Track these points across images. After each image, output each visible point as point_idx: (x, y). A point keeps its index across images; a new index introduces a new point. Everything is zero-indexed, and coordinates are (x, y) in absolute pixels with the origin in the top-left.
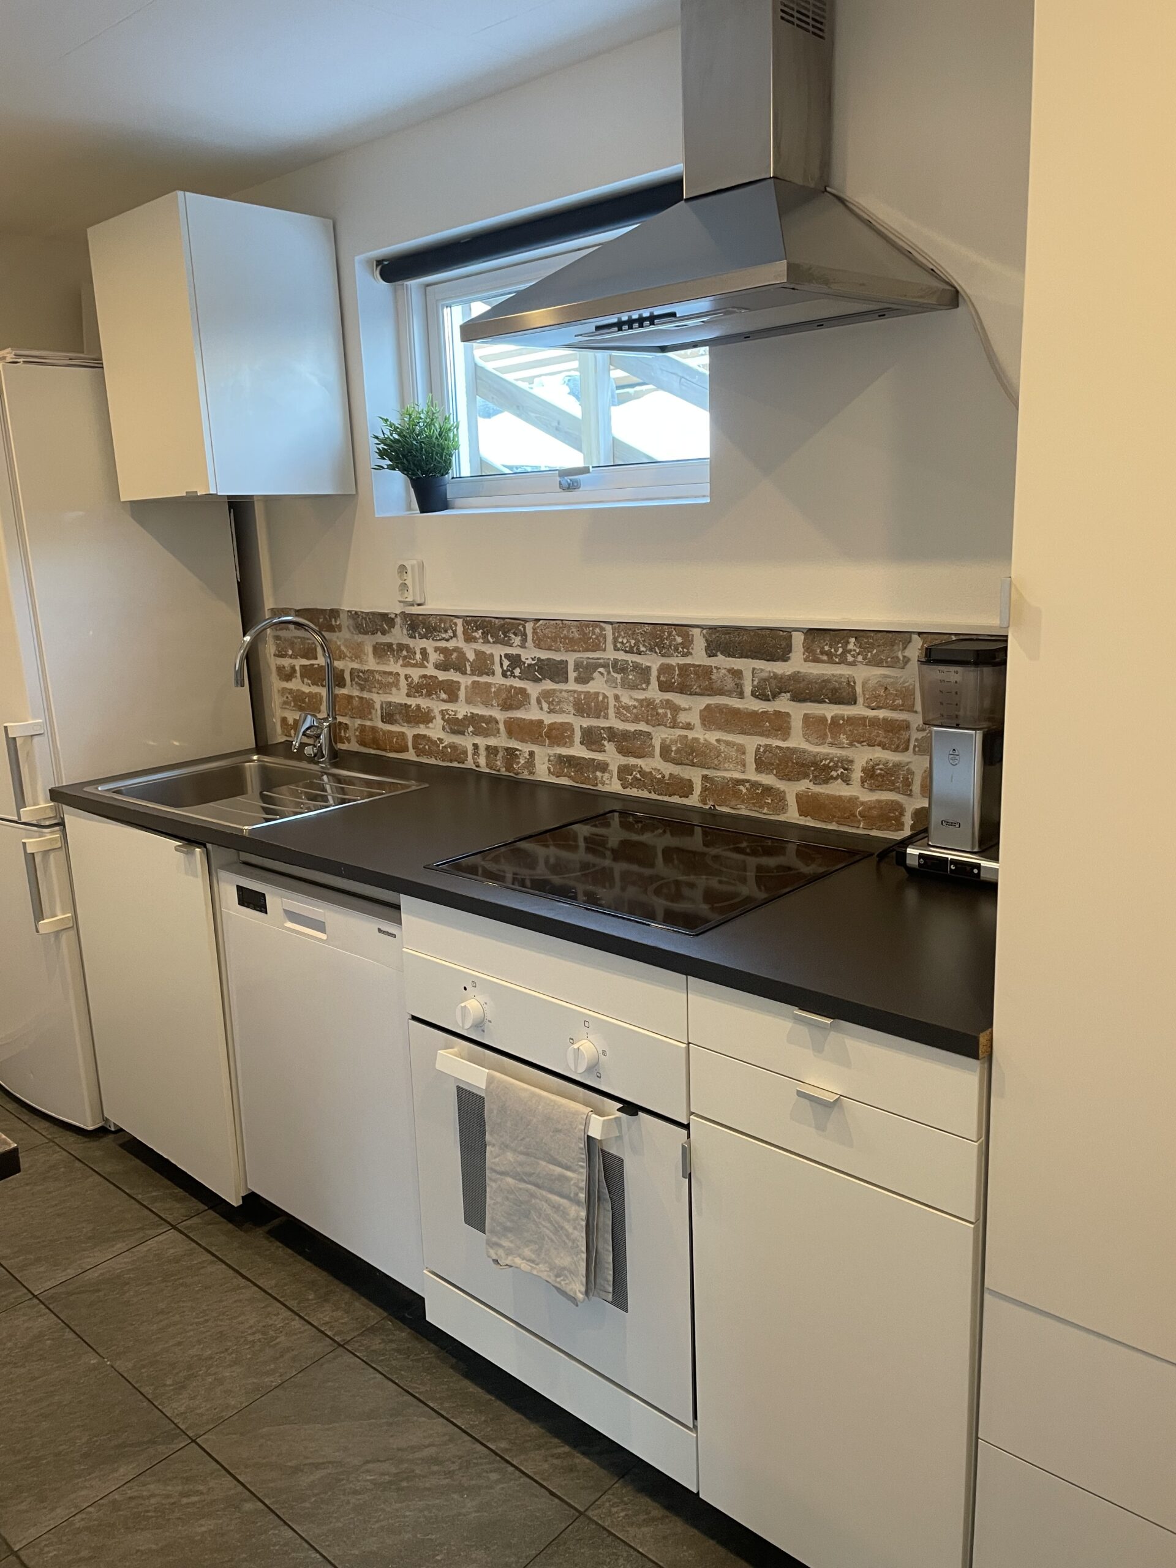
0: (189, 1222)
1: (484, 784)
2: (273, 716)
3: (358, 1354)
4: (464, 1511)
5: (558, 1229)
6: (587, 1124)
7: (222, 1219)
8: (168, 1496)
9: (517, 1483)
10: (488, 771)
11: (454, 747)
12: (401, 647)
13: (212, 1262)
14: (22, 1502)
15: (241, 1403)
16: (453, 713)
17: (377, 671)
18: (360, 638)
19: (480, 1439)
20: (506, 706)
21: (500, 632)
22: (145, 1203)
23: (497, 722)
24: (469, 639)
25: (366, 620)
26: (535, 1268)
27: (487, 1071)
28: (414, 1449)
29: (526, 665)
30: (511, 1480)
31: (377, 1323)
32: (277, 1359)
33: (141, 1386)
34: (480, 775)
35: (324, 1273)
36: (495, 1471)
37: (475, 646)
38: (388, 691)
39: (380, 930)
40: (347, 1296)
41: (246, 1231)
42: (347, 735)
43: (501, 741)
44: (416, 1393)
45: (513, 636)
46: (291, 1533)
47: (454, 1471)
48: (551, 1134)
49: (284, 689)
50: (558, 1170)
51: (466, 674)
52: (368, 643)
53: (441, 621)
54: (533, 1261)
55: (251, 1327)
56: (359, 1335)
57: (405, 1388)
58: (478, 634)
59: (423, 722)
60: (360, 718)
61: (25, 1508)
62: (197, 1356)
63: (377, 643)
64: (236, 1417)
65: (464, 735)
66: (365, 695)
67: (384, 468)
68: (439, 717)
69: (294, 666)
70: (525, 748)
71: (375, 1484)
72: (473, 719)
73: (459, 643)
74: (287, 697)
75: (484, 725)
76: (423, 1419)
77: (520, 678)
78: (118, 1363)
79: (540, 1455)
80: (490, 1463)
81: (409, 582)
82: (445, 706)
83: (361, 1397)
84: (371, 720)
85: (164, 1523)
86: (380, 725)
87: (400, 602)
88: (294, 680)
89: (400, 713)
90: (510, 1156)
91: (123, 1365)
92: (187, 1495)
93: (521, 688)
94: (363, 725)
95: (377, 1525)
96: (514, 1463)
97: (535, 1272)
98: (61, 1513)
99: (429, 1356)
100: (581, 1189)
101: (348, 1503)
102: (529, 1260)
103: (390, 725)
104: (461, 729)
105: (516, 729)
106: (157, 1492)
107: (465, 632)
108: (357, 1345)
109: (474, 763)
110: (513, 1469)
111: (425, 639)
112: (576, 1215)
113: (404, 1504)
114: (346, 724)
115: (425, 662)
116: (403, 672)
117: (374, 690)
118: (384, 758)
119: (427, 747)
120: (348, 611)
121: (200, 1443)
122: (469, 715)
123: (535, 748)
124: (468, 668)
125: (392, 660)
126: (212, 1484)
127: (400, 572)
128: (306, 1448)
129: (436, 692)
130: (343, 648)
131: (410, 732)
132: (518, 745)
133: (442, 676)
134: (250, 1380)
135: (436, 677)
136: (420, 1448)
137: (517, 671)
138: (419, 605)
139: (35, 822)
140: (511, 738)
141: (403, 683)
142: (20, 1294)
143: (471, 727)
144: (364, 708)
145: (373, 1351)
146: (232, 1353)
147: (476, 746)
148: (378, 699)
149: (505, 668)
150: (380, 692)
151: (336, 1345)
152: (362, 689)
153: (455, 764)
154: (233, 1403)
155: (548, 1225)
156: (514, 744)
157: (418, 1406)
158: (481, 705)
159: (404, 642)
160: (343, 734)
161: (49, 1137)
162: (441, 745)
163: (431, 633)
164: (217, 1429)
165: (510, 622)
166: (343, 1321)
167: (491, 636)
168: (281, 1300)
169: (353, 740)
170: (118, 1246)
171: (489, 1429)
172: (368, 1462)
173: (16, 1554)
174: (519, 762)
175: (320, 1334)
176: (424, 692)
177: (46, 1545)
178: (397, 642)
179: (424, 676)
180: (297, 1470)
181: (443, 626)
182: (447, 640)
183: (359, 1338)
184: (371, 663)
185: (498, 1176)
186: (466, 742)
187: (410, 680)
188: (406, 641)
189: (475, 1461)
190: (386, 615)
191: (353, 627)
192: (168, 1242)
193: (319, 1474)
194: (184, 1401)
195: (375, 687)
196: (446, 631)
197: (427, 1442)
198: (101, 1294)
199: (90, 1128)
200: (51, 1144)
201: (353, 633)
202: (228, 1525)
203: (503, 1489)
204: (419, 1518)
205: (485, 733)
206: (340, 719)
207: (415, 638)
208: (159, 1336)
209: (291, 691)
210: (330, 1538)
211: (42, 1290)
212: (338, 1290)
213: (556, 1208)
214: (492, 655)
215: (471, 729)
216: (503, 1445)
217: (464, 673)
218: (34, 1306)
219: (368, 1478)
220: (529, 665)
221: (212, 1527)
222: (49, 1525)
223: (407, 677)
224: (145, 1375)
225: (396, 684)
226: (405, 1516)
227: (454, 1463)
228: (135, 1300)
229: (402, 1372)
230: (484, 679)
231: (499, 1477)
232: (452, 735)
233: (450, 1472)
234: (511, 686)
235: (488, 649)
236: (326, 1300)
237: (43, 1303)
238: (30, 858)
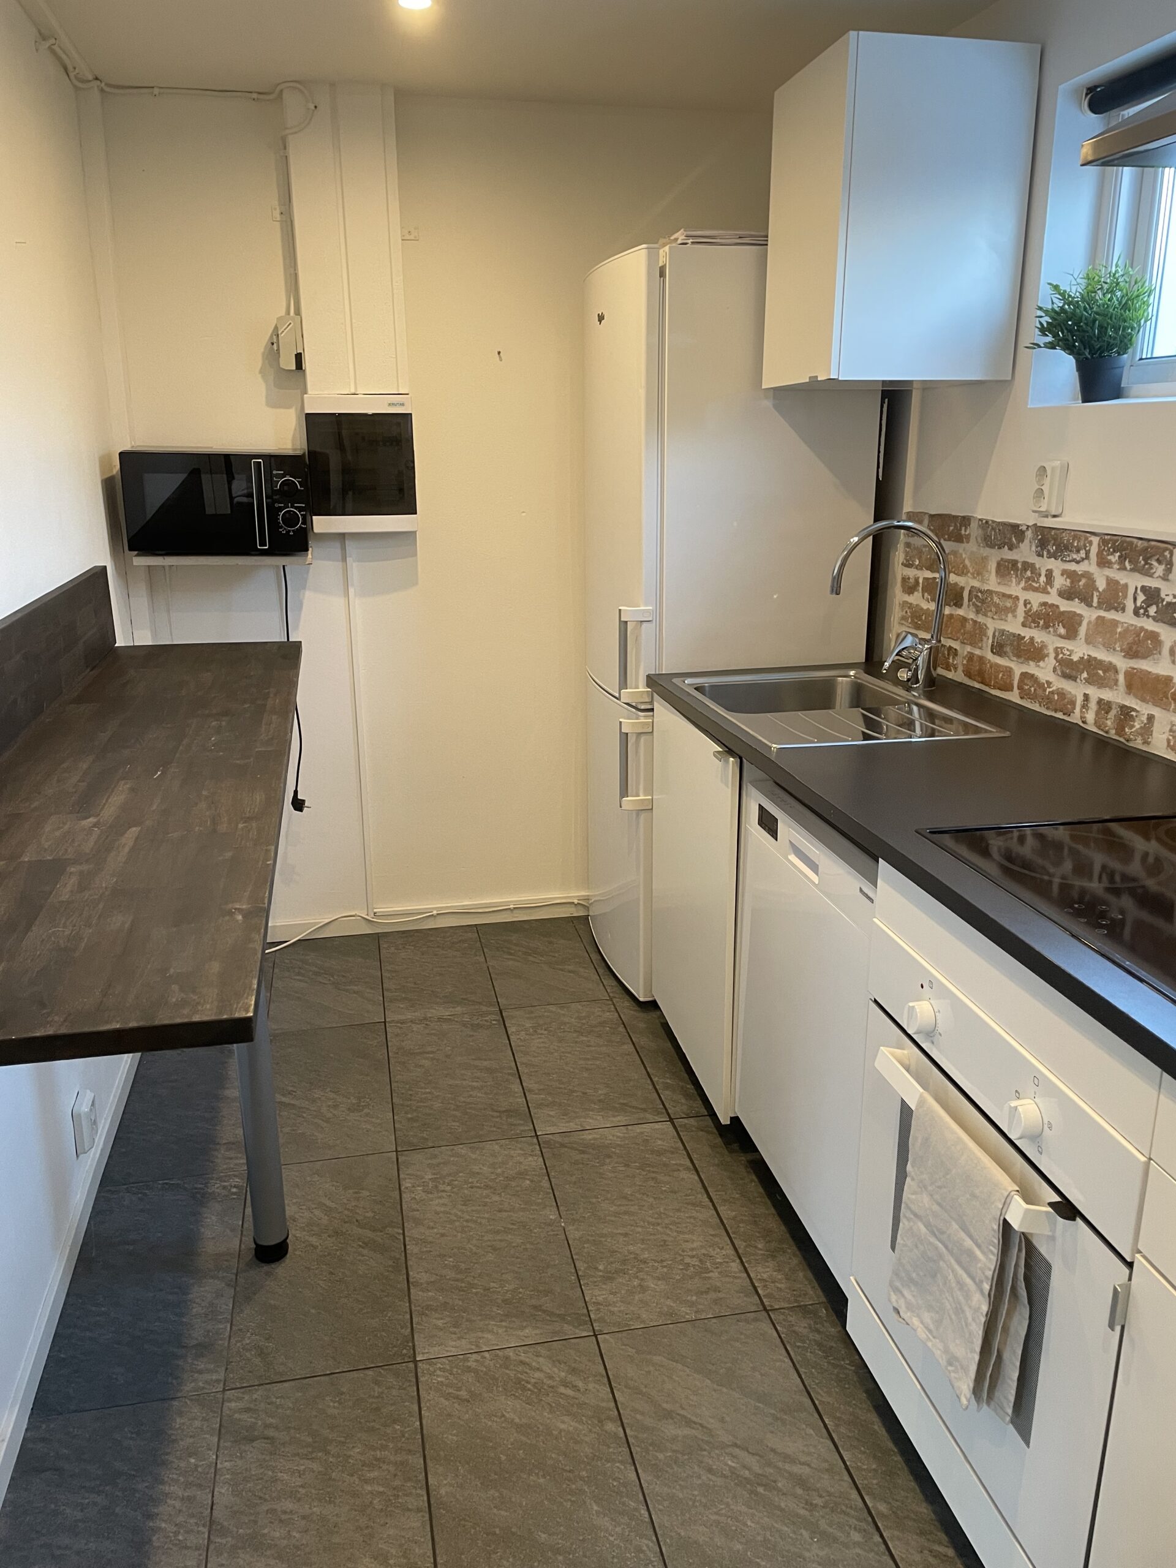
0: (686, 1121)
1: (1088, 746)
2: (890, 631)
3: (779, 1328)
4: (807, 1554)
5: (959, 1311)
6: (1006, 1203)
7: (715, 1131)
8: (551, 1378)
9: (877, 1557)
10: (1095, 730)
11: (1062, 694)
12: (1027, 566)
13: (687, 1169)
14: (442, 1319)
15: (652, 1320)
16: (1068, 653)
17: (996, 593)
18: (986, 551)
19: (860, 1486)
20: (1131, 653)
21: (1141, 558)
22: (657, 1087)
23: (1117, 672)
24: (1103, 563)
25: (995, 532)
26: (931, 1341)
27: (921, 1090)
28: (787, 1458)
29: (1164, 603)
30: (872, 1550)
31: (811, 1305)
32: (702, 1293)
33: (578, 1259)
34: (1084, 734)
35: (783, 1228)
36: (860, 1531)
37: (1108, 572)
38: (1003, 617)
39: (861, 890)
40: (795, 1261)
41: (731, 1151)
42: (955, 662)
43: (1117, 696)
44: (818, 1399)
45: (1155, 564)
46: (633, 1476)
47: (816, 1505)
48: (968, 1196)
49: (905, 602)
50: (968, 1243)
51: (1092, 606)
52: (994, 556)
53: (1075, 537)
54: (930, 1331)
55: (692, 1249)
56: (788, 1308)
57: (809, 1388)
58: (1114, 558)
59: (1033, 659)
60: (971, 644)
61: (440, 1325)
62: (635, 1254)
63: (1002, 559)
64: (640, 1332)
65: (1075, 681)
66: (980, 619)
67: (1039, 346)
68: (1052, 655)
69: (919, 578)
70: (1143, 709)
71: (733, 1473)
72: (1090, 664)
73: (1090, 567)
74: (906, 612)
75: (1101, 672)
76: (812, 1432)
77: (1155, 619)
78: (571, 1228)
79: (918, 1542)
80: (859, 1520)
81: (1046, 489)
82: (1061, 643)
83: (762, 1375)
84: (981, 648)
85: (535, 1401)
86: (990, 656)
87: (1034, 512)
88: (916, 593)
89: (1011, 644)
90: (926, 1199)
91: (574, 1233)
92: (566, 1385)
93: (1152, 632)
94: (972, 653)
95: (714, 1517)
96: (885, 1535)
97: (930, 1344)
98: (464, 1345)
99: (848, 1366)
100: (987, 1277)
101: (699, 1477)
102: (927, 1328)
103: (998, 658)
104: (1074, 673)
105: (1138, 683)
106: (544, 1368)
107: (1099, 554)
108: (782, 1317)
109: (1081, 718)
110: (880, 1540)
111: (1053, 559)
112: (977, 1306)
113: (751, 1511)
114: (956, 649)
115: (1049, 587)
116: (1023, 596)
117: (989, 614)
118: (986, 695)
119: (1032, 689)
120: (980, 520)
121: (599, 1339)
122: (1086, 657)
123: (1156, 712)
124: (1095, 600)
125: (1014, 580)
126: (591, 1386)
127: (1040, 475)
128: (687, 1397)
129: (1054, 625)
130: (967, 562)
131: (1018, 669)
132: (1137, 704)
133: (1065, 606)
134: (669, 1302)
135: (1057, 607)
136: (792, 1460)
137: (1152, 610)
138: (1055, 516)
139: (634, 704)
140: (1130, 694)
141: (1021, 610)
142: (526, 1128)
143: (1085, 673)
144: (976, 634)
145: (794, 1332)
146: (665, 1267)
147: (1086, 697)
148: (992, 625)
149: (1138, 604)
150: (995, 617)
151: (761, 1308)
152: (978, 612)
153: (1060, 715)
154: (644, 1316)
155: (951, 1299)
156: (1131, 702)
157: (813, 1415)
158: (1101, 646)
159: (1030, 561)
160: (951, 661)
161: (611, 995)
162: (1048, 690)
163: (1062, 551)
164: (620, 1335)
165: (1154, 546)
166: (779, 1286)
167: (1129, 562)
168: (732, 1236)
169: (960, 669)
170: (619, 1118)
171: (875, 1482)
172: (735, 1445)
173: (415, 1362)
174: (1133, 726)
175: (751, 1288)
176: (1042, 622)
177: (440, 1369)
178: (1022, 560)
179: (1045, 604)
180: (668, 1415)
181: (1076, 545)
182: (1078, 562)
183: (787, 1311)
184: (992, 583)
185: (912, 1216)
186: (1076, 690)
187: (1028, 606)
188: (1033, 559)
189: (844, 1508)
190: (1018, 526)
191: (982, 538)
192: (659, 1132)
193: (687, 1431)
194: (604, 1293)
195: (991, 611)
196: (1078, 551)
197: (803, 1459)
198: (586, 1156)
199: (641, 999)
200: (610, 1002)
201: (979, 546)
202: (585, 1435)
203: (858, 1555)
204: (758, 1534)
205: (1100, 683)
206: (947, 642)
207: (1043, 557)
208: (613, 1218)
209: (910, 606)
210: (666, 1503)
211: (544, 1133)
212: (789, 1251)
213: (961, 1285)
214: (1126, 586)
215: (1085, 675)
216: (882, 1507)
217: (1089, 605)
218: (532, 1144)
219: (730, 1463)
220: (1169, 604)
221: (571, 1429)
222: (451, 1351)
223: (1026, 603)
224: (586, 1250)
225: (1013, 610)
226: (745, 1525)
227: (821, 1496)
228: (610, 1175)
229: (813, 1370)
230: (1111, 615)
231: (861, 1540)
232: (1063, 680)
233: (811, 1504)
234: (1142, 628)
235: (1123, 578)
236: (774, 1257)
237: (539, 1145)
238: (624, 737)
